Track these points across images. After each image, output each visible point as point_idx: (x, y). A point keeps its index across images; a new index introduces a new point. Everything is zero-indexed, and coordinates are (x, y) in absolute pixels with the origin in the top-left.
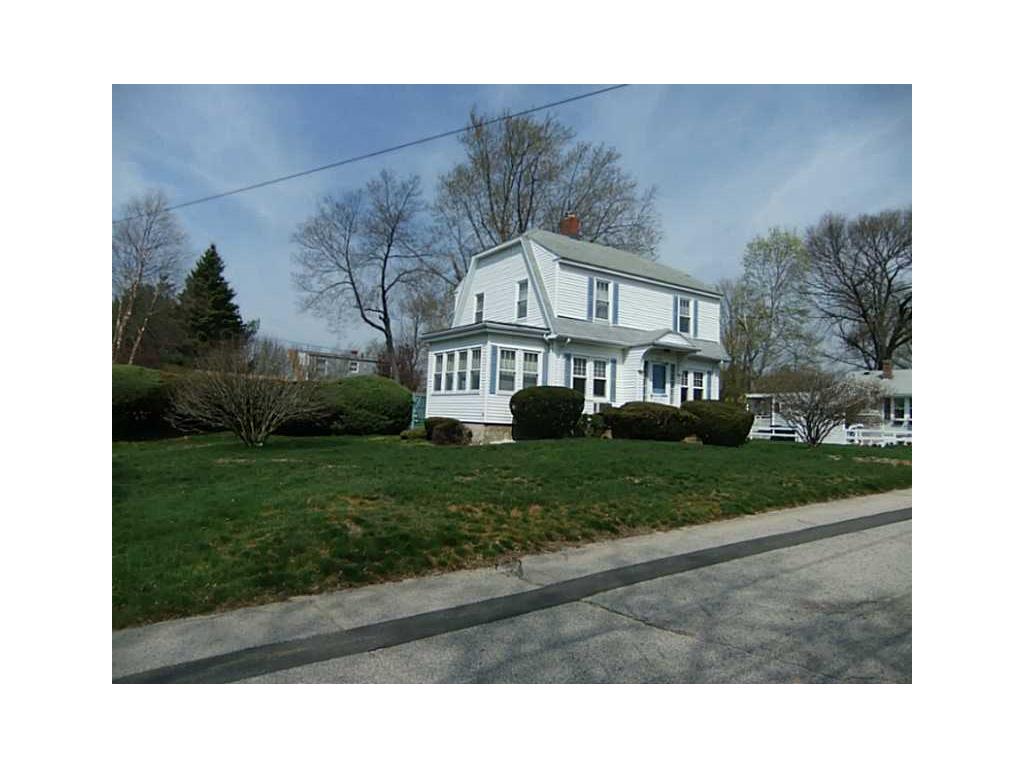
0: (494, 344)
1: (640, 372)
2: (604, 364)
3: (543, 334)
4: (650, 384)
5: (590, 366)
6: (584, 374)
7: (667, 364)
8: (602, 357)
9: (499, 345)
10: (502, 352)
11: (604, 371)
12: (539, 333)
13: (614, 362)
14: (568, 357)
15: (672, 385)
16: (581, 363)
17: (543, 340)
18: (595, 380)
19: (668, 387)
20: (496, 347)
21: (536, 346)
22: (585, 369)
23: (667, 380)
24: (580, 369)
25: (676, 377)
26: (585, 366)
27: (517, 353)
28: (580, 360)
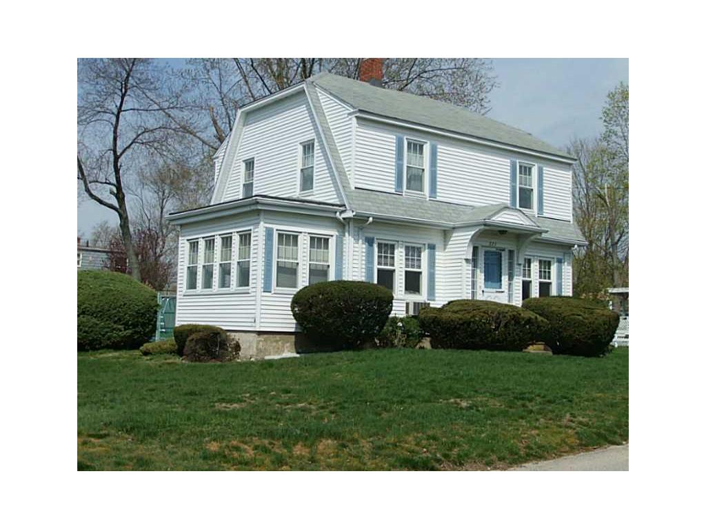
0: (269, 225)
1: (467, 260)
2: (419, 251)
3: (335, 212)
4: (481, 277)
5: (399, 254)
6: (392, 264)
7: (503, 249)
8: (416, 240)
9: (275, 227)
10: (281, 236)
11: (419, 261)
12: (330, 211)
13: (432, 247)
14: (370, 242)
15: (511, 278)
16: (387, 249)
17: (336, 219)
18: (406, 272)
19: (505, 279)
20: (272, 229)
21: (326, 227)
22: (393, 258)
23: (503, 271)
24: (386, 257)
25: (516, 266)
26: (393, 253)
27: (300, 237)
28: (386, 245)
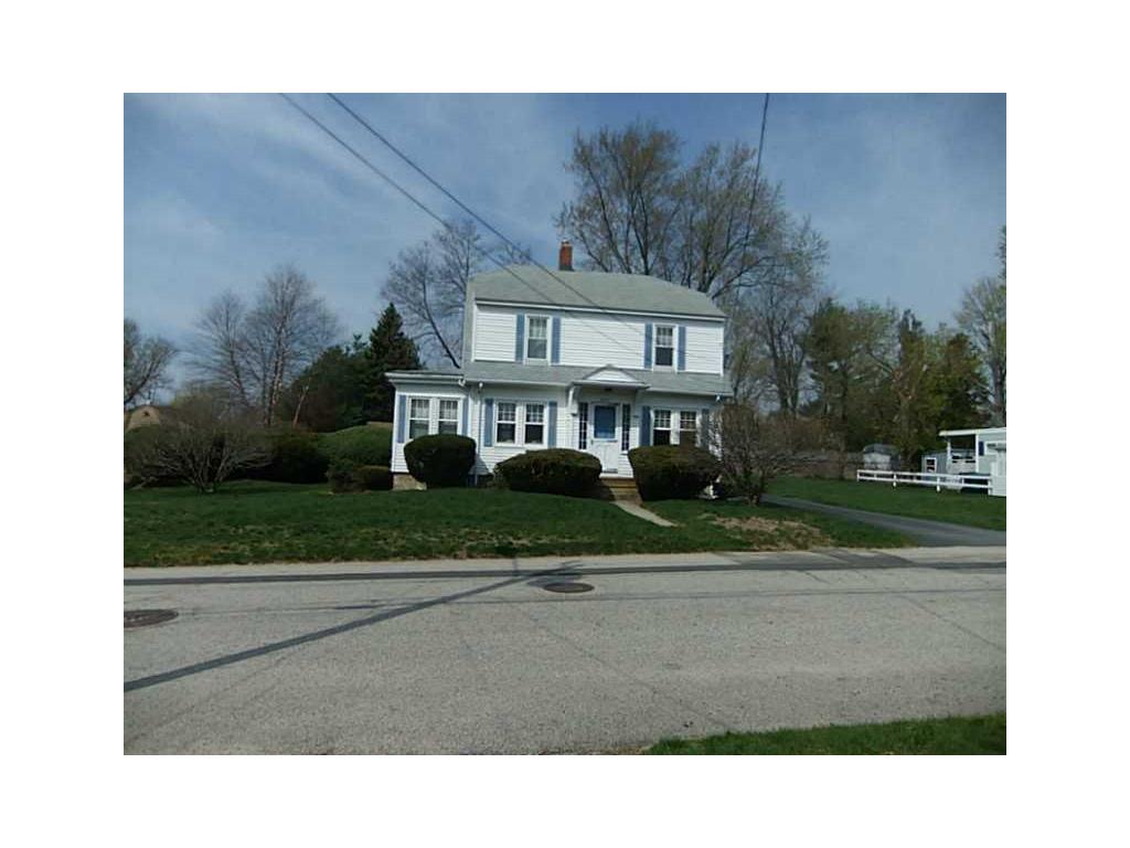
0: (403, 394)
1: (574, 415)
2: (541, 408)
3: (457, 380)
4: (591, 429)
5: (520, 412)
6: (513, 419)
7: (617, 404)
8: (537, 399)
9: (407, 394)
10: (413, 401)
11: (541, 416)
12: (454, 380)
13: (553, 405)
14: (489, 403)
15: (626, 428)
16: (508, 409)
17: (459, 386)
18: (527, 426)
19: (619, 431)
20: (405, 397)
21: (454, 392)
22: (513, 415)
23: (617, 422)
24: (507, 414)
25: (632, 419)
26: (514, 410)
27: (431, 402)
28: (507, 405)
